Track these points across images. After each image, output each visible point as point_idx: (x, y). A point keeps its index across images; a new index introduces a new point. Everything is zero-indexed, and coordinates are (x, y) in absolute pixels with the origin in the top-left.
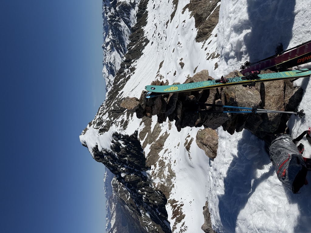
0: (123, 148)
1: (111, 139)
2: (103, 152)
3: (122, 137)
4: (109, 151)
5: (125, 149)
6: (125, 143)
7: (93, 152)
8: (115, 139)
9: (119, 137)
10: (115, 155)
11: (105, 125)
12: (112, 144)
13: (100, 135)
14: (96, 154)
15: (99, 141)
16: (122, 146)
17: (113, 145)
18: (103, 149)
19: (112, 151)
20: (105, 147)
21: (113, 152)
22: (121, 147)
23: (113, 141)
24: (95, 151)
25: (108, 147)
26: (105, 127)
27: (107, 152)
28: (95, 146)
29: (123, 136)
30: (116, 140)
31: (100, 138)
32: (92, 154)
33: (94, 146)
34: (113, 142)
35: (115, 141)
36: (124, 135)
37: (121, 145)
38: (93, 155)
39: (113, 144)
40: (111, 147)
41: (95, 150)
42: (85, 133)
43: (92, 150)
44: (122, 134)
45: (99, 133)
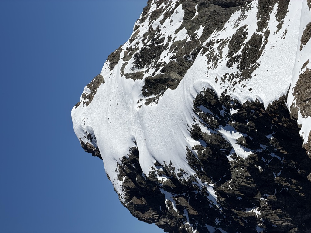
0: (241, 163)
1: (191, 123)
2: (159, 178)
3: (233, 112)
4: (180, 175)
5: (248, 169)
6: (247, 138)
7: (120, 178)
8: (205, 123)
9: (222, 112)
10: (208, 194)
11: (167, 60)
12: (193, 143)
13: (147, 104)
14: (132, 185)
15: (143, 128)
16: (235, 156)
17: (197, 147)
18: (158, 165)
19: (193, 174)
20: (166, 158)
21: (199, 180)
22: (231, 159)
23: (197, 128)
24: (127, 175)
25: (179, 155)
26: (168, 68)
27: (173, 179)
28: (128, 153)
29: (238, 105)
30: (210, 127)
31: (146, 116)
32: (119, 185)
33: (123, 151)
34: (196, 134)
35: (204, 130)
36: (243, 102)
37: (230, 149)
38: (120, 191)
39: (198, 143)
40: (191, 157)
41: (129, 171)
42: (90, 97)
43: (116, 167)
44: (232, 97)
45: (145, 94)
